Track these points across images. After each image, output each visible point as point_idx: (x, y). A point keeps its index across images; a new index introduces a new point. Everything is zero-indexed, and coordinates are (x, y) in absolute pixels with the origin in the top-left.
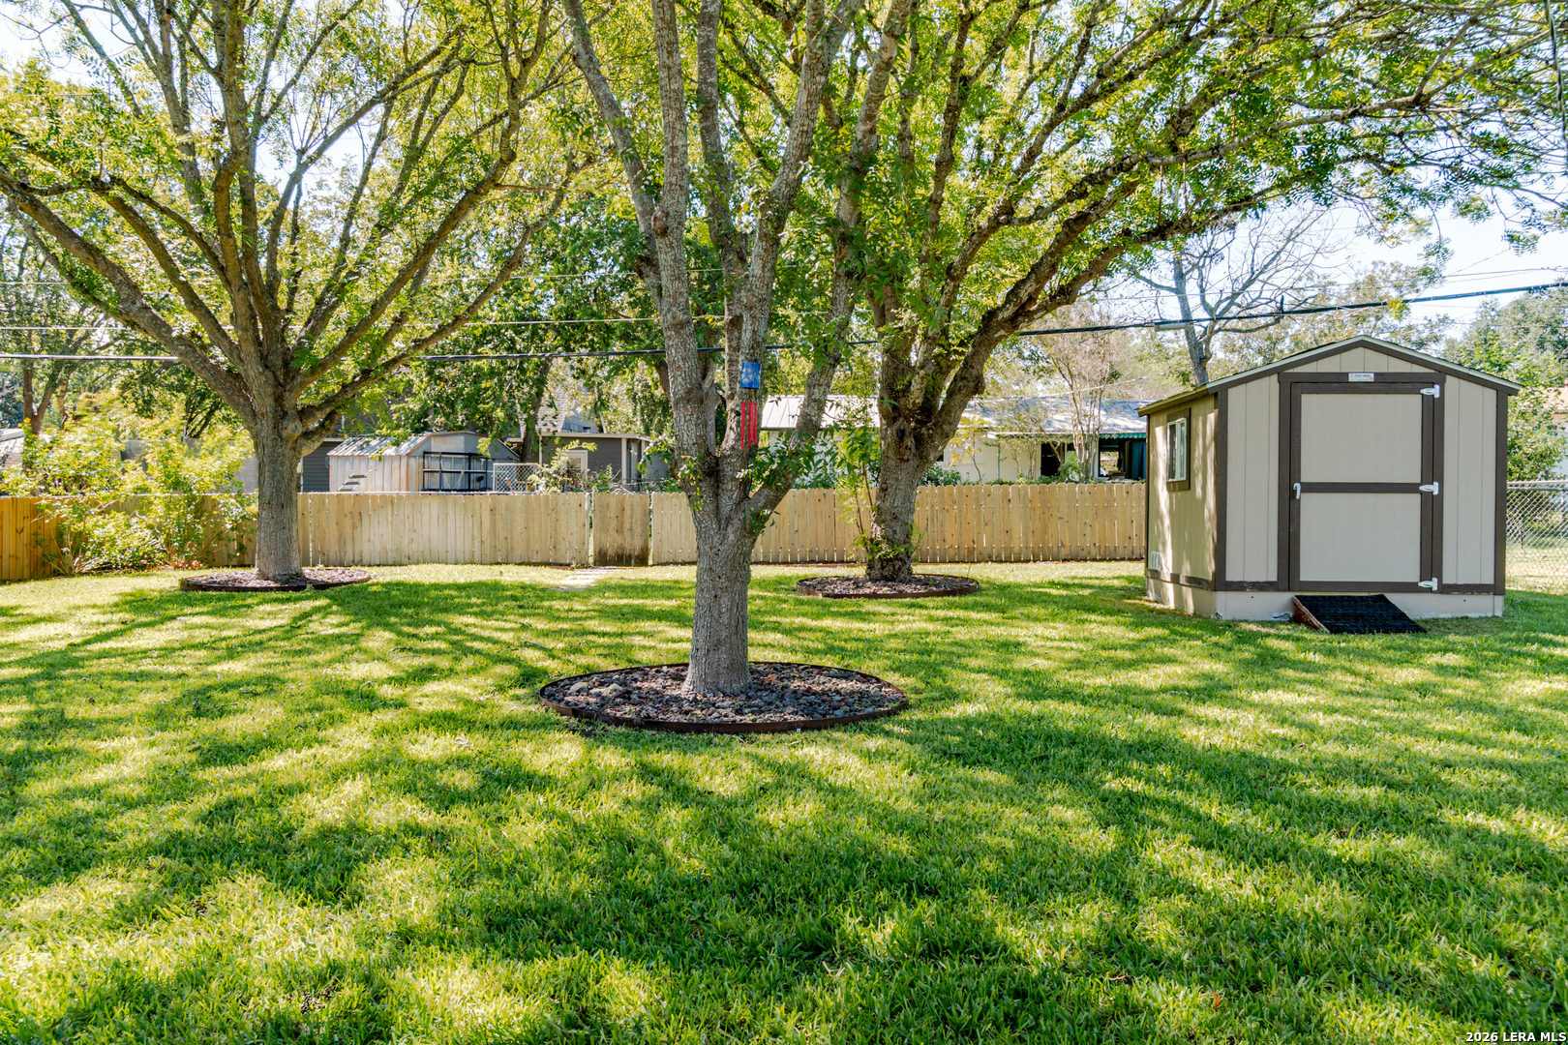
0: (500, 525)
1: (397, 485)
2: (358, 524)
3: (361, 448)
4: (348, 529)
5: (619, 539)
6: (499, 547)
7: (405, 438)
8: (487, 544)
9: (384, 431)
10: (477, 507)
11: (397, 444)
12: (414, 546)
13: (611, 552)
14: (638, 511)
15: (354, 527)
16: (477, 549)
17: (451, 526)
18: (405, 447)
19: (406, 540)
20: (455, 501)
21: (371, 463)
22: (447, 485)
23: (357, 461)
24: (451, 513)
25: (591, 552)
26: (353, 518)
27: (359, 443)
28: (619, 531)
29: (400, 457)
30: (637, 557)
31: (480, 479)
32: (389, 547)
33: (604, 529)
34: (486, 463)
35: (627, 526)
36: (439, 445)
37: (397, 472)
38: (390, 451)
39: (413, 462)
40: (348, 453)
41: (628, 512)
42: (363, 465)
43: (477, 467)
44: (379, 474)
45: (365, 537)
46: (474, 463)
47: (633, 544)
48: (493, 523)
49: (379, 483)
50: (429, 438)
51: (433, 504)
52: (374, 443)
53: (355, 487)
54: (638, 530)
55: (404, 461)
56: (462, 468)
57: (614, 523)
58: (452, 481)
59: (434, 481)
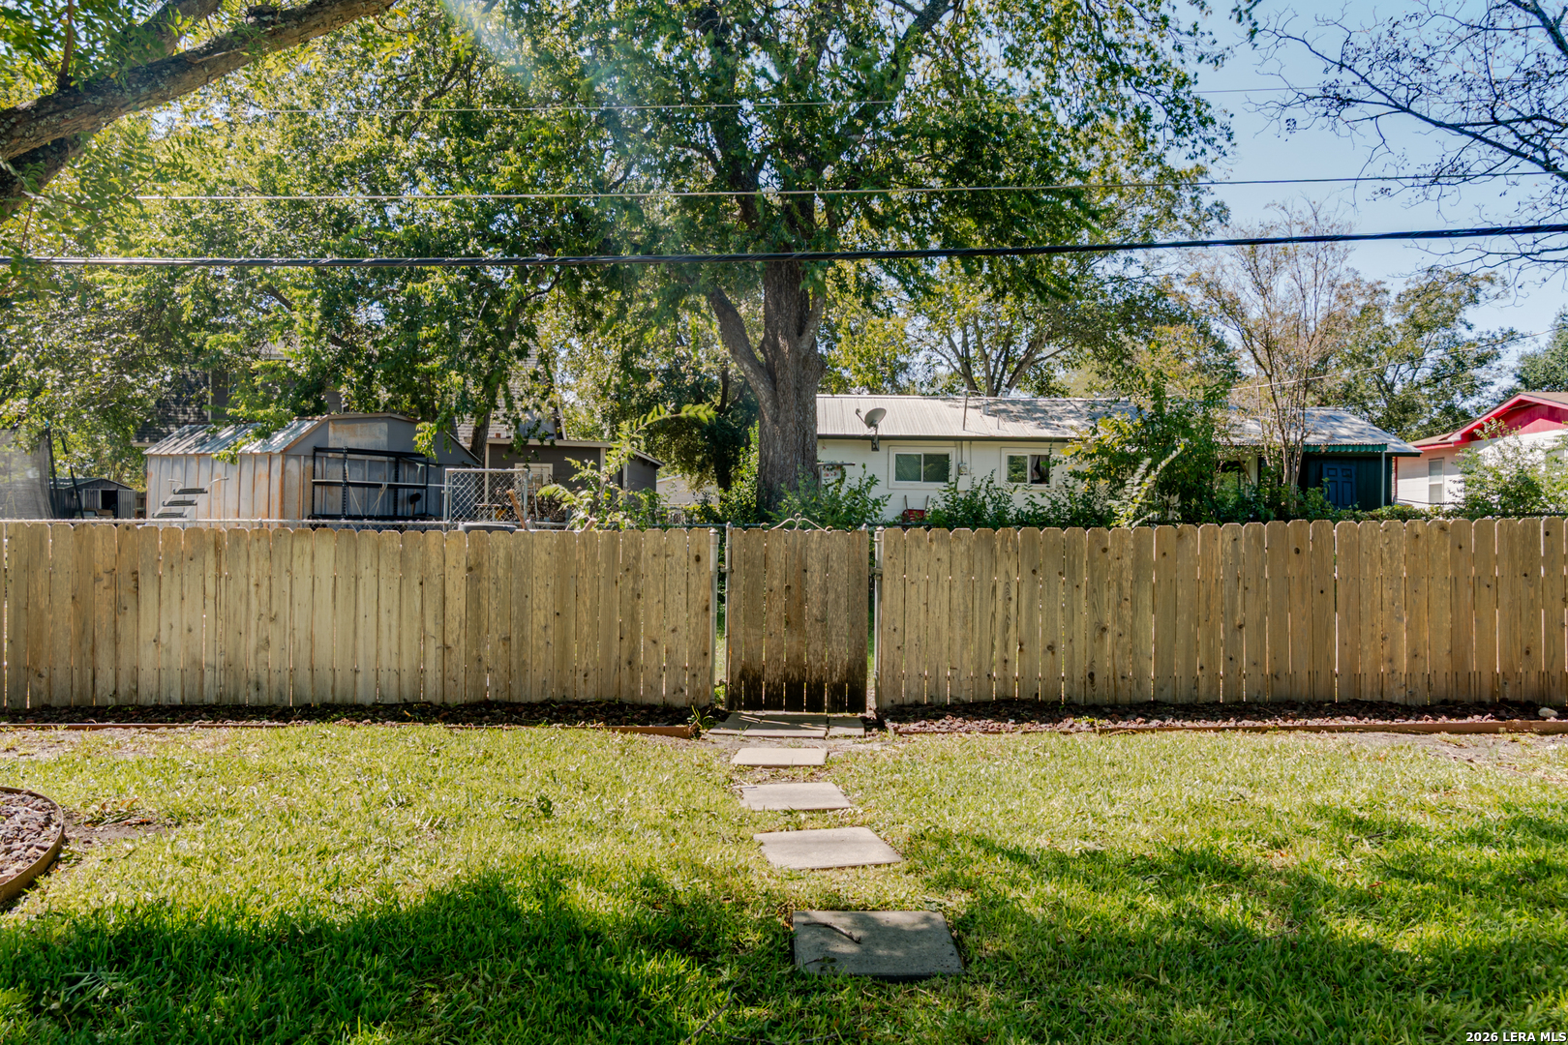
0: (491, 606)
1: (263, 508)
2: (128, 600)
3: (202, 442)
4: (103, 613)
5: (790, 643)
6: (488, 660)
7: (281, 425)
8: (459, 654)
9: (242, 410)
10: (435, 561)
11: (265, 435)
12: (272, 657)
13: (771, 675)
14: (842, 571)
15: (119, 608)
16: (432, 665)
17: (366, 606)
18: (279, 439)
19: (253, 643)
20: (378, 546)
21: (219, 468)
22: (355, 507)
23: (193, 465)
24: (368, 574)
25: (721, 674)
26: (115, 584)
27: (201, 434)
28: (793, 622)
29: (271, 456)
30: (837, 689)
31: (414, 499)
32: (207, 658)
33: (754, 617)
34: (427, 471)
35: (812, 609)
36: (339, 437)
37: (263, 483)
38: (254, 447)
39: (293, 466)
40: (179, 451)
41: (815, 578)
42: (205, 470)
43: (410, 477)
44: (231, 487)
45: (147, 631)
46: (405, 471)
47: (828, 655)
48: (474, 600)
49: (232, 505)
50: (324, 425)
51: (324, 551)
52: (226, 433)
53: (188, 509)
54: (840, 621)
55: (277, 464)
56: (383, 476)
57: (780, 603)
58: (366, 502)
59: (333, 500)
